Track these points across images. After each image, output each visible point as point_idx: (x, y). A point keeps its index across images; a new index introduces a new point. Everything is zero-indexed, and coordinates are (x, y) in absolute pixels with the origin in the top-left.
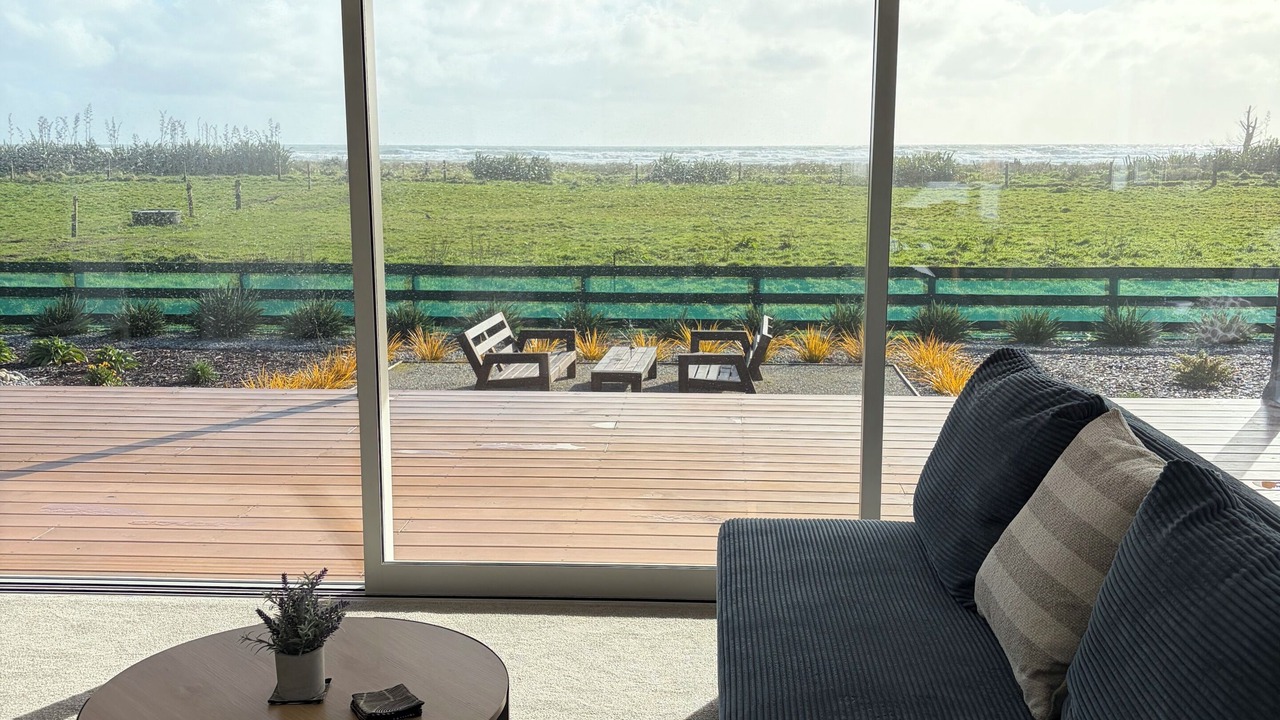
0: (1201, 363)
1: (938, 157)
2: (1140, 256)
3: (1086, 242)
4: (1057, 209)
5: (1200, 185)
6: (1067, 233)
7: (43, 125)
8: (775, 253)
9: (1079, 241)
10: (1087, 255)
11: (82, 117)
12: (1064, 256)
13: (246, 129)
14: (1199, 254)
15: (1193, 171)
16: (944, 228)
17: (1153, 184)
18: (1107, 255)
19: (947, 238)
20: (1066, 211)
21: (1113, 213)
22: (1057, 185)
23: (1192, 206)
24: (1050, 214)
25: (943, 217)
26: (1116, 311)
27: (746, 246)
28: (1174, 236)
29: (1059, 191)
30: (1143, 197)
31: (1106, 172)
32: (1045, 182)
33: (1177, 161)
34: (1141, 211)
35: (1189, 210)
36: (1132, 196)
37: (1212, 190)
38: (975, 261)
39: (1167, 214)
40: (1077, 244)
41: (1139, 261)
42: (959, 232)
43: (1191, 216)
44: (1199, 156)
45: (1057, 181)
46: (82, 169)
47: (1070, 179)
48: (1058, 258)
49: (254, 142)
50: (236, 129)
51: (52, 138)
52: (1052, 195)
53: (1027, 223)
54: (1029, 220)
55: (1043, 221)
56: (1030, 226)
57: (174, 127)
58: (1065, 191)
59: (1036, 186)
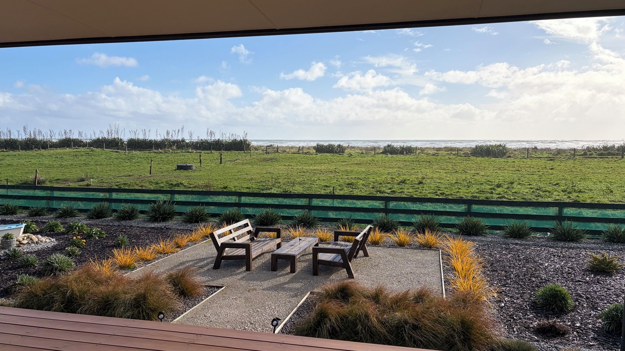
0: (603, 260)
1: (500, 146)
2: (582, 192)
3: (557, 184)
4: (548, 168)
5: (616, 158)
6: (550, 179)
7: (168, 133)
8: (414, 186)
9: (554, 184)
10: (556, 191)
11: (180, 130)
12: (544, 192)
13: (235, 134)
14: (612, 192)
15: (613, 152)
16: (495, 176)
17: (594, 157)
18: (566, 191)
19: (493, 181)
20: (552, 169)
21: (573, 170)
22: (550, 158)
23: (612, 168)
24: (544, 170)
25: (496, 171)
26: (561, 224)
27: (403, 183)
28: (600, 182)
29: (551, 160)
30: (589, 163)
31: (573, 152)
32: (545, 156)
33: (605, 148)
34: (588, 170)
35: (610, 169)
36: (584, 163)
37: (622, 160)
38: (501, 193)
39: (600, 171)
40: (554, 185)
41: (581, 195)
42: (501, 178)
43: (610, 172)
44: (616, 146)
45: (551, 156)
46: (178, 148)
47: (556, 155)
48: (541, 193)
49: (238, 139)
50: (232, 135)
51: (170, 137)
52: (547, 162)
53: (533, 174)
54: (534, 173)
55: (540, 173)
56: (534, 176)
57: (212, 133)
58: (554, 160)
59: (541, 158)
